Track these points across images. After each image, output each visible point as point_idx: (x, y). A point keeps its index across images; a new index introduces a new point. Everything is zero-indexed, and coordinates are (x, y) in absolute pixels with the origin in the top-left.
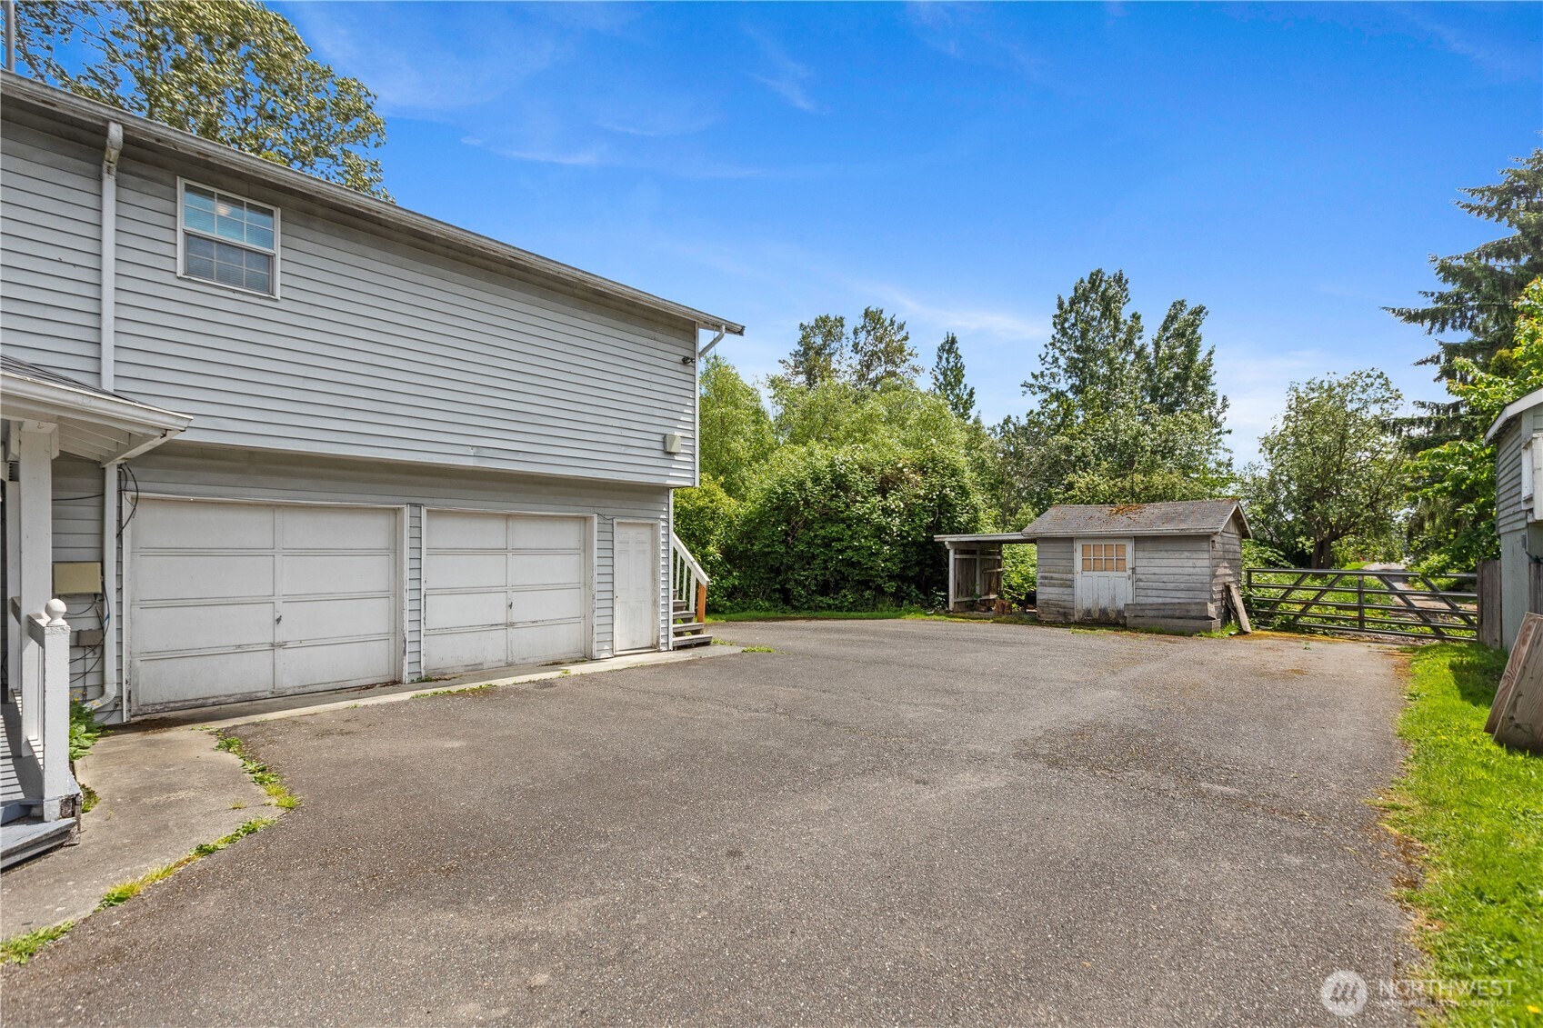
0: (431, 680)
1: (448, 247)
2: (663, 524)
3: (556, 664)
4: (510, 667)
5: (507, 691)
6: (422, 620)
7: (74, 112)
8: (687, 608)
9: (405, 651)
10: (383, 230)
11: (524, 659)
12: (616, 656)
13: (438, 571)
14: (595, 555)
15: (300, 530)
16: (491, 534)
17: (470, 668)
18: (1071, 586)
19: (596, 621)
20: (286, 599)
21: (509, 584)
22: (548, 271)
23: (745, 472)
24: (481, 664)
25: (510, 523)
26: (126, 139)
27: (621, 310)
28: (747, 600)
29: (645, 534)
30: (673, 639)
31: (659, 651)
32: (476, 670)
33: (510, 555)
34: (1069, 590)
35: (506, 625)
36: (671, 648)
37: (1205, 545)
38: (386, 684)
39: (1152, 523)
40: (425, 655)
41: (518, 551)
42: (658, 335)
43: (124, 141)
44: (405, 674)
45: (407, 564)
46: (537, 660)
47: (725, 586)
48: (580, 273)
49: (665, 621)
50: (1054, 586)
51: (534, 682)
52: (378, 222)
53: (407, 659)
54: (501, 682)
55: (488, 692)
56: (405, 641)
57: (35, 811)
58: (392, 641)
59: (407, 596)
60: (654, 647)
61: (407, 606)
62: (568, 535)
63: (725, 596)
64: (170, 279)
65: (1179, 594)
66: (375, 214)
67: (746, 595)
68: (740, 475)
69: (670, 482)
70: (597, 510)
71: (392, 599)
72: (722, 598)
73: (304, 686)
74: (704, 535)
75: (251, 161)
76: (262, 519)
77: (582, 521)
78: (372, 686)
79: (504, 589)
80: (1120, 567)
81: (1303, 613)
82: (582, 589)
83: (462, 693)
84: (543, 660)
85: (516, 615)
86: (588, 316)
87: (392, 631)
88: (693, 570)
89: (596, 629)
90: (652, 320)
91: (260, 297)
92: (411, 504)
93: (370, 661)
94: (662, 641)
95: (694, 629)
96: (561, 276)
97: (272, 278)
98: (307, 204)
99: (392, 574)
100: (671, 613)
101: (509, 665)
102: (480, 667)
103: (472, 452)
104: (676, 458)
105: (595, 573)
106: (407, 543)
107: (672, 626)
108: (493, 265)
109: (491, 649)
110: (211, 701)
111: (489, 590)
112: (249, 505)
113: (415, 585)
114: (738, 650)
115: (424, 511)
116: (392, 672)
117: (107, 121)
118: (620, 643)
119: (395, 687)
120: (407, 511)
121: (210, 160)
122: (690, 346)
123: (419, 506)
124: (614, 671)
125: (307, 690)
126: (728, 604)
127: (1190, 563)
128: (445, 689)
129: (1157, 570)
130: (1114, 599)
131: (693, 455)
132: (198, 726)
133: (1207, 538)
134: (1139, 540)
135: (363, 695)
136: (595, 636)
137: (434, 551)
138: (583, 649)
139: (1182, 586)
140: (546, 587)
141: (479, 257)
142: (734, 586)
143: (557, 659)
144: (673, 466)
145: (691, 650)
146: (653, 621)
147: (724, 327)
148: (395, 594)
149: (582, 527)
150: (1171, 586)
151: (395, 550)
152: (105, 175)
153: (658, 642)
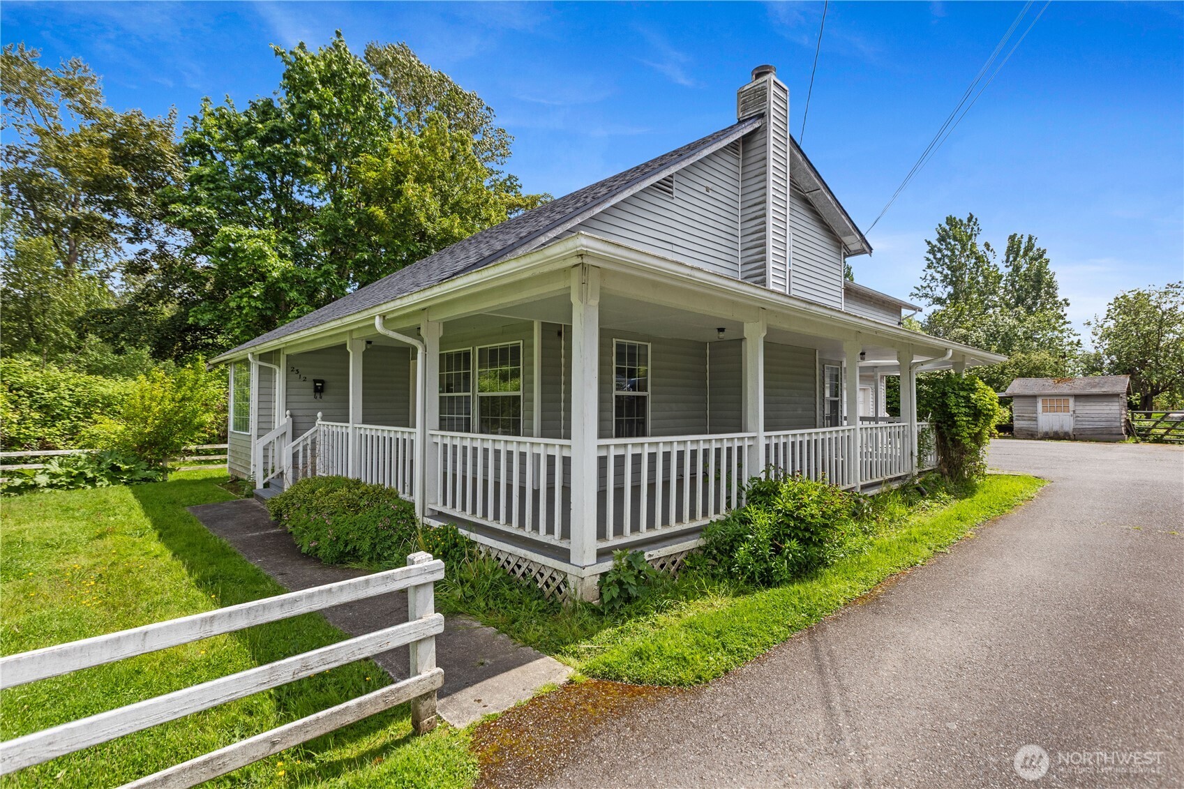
18: (1036, 420)
34: (1034, 422)
37: (1116, 399)
39: (1084, 389)
50: (1025, 420)
65: (1102, 423)
80: (1066, 409)
81: (1167, 433)
127: (1108, 408)
129: (1088, 412)
130: (1062, 427)
133: (1117, 395)
134: (1078, 397)
139: (1103, 419)
150: (1097, 419)
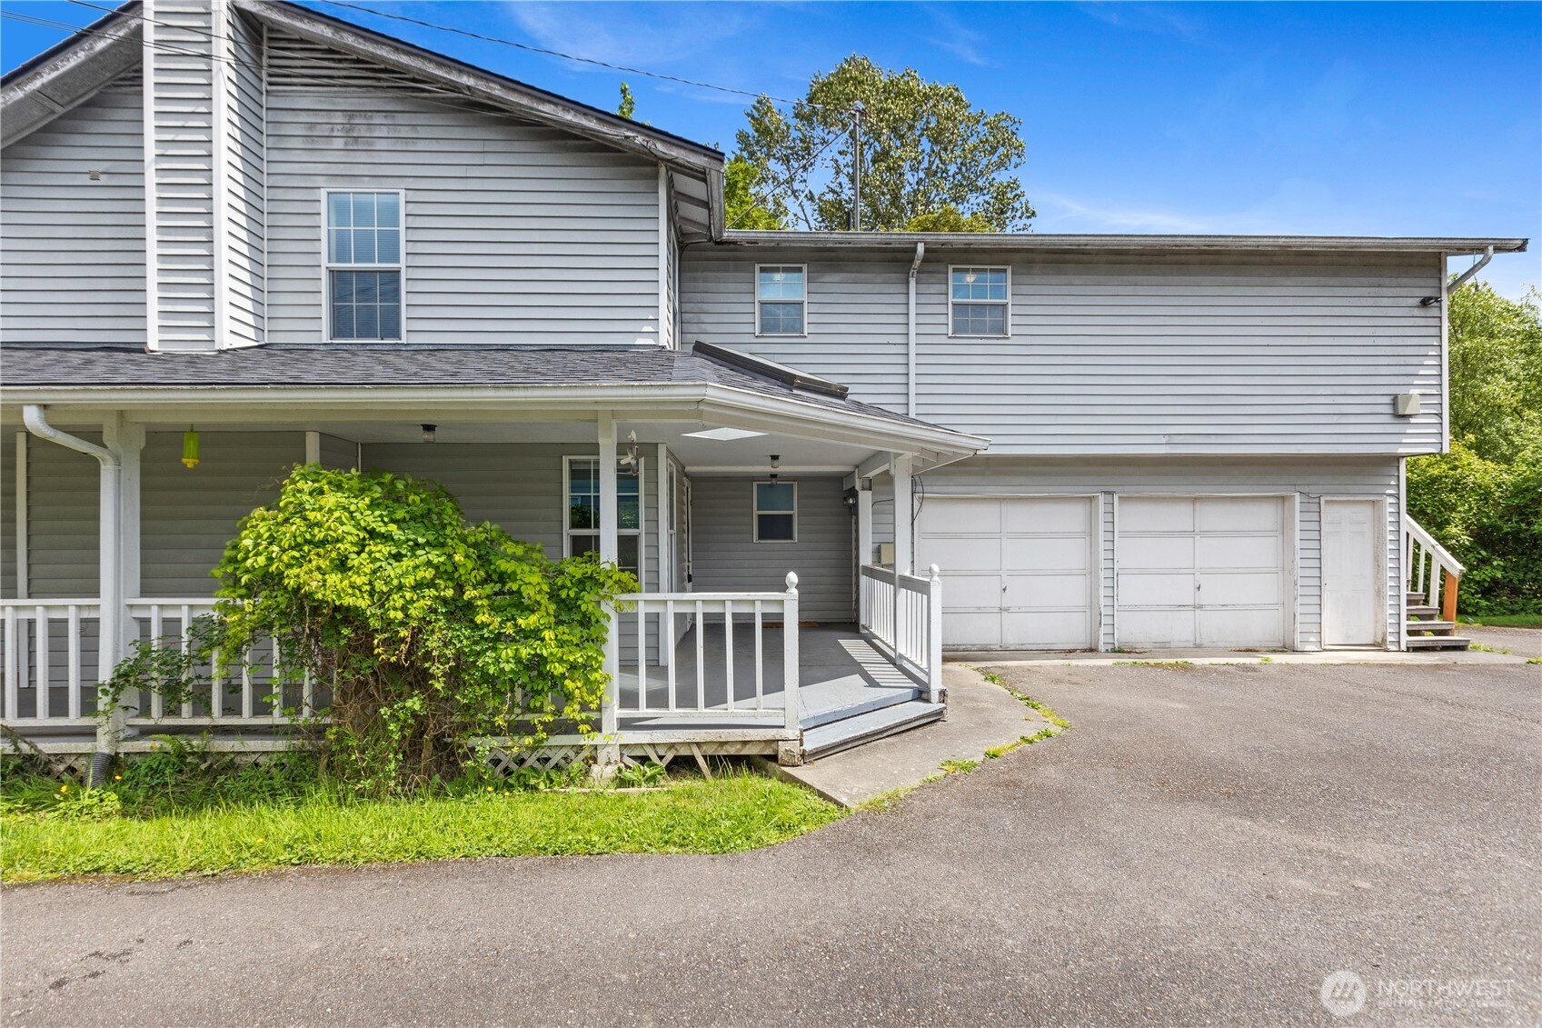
0: (1123, 652)
1: (1141, 255)
2: (1392, 500)
3: (1250, 651)
4: (1198, 649)
5: (1205, 670)
6: (1115, 597)
7: (900, 244)
8: (1426, 602)
9: (1100, 623)
10: (1085, 258)
11: (1214, 642)
12: (1325, 650)
13: (1129, 553)
14: (1298, 535)
15: (1021, 517)
16: (1178, 516)
17: (1158, 645)
19: (1299, 610)
20: (1009, 573)
21: (1197, 566)
22: (1245, 248)
23: (1509, 423)
24: (1169, 642)
25: (1198, 506)
26: (926, 250)
27: (1332, 265)
28: (1520, 600)
29: (1365, 513)
30: (1405, 638)
31: (1386, 651)
32: (1164, 648)
33: (1197, 537)
35: (1195, 607)
36: (1403, 647)
38: (1085, 651)
40: (1117, 629)
41: (1205, 533)
42: (1385, 281)
43: (925, 252)
44: (1101, 643)
45: (1102, 546)
46: (1228, 645)
47: (1477, 578)
48: (1284, 240)
49: (1394, 615)
51: (1232, 665)
52: (1083, 252)
53: (1103, 630)
54: (1198, 662)
55: (1187, 668)
56: (1101, 614)
57: (924, 696)
58: (1088, 613)
59: (1102, 574)
60: (1380, 645)
61: (1103, 583)
62: (1263, 516)
63: (1477, 593)
64: (944, 339)
66: (1084, 247)
67: (1515, 591)
68: (1499, 430)
69: (1402, 450)
70: (1298, 488)
71: (1088, 576)
72: (1473, 595)
73: (1022, 645)
74: (1440, 512)
75: (997, 238)
76: (991, 510)
77: (1280, 502)
78: (1074, 651)
79: (1191, 571)
82: (1281, 574)
83: (1157, 665)
84: (1235, 645)
85: (1204, 598)
86: (1289, 281)
87: (1089, 604)
88: (1435, 555)
89: (1298, 616)
90: (1375, 265)
91: (998, 338)
92: (1105, 492)
93: (1072, 630)
94: (1390, 638)
95: (1438, 628)
96: (1260, 248)
97: (1005, 322)
98: (1030, 256)
99: (1088, 554)
100: (1404, 607)
101: (1198, 646)
102: (1168, 645)
103: (1164, 440)
104: (1412, 420)
105: (1298, 557)
106: (1102, 527)
107: (1405, 623)
108: (1184, 258)
109: (1179, 629)
110: (962, 647)
111: (1176, 572)
112: (985, 499)
113: (1109, 564)
114: (1522, 660)
115: (1116, 497)
116: (1089, 641)
117: (916, 243)
118: (1329, 637)
119: (1094, 654)
120: (1102, 498)
121: (972, 246)
122: (1434, 282)
123: (1112, 493)
124: (1329, 665)
125: (1024, 648)
126: (1484, 603)
128: (1144, 661)
131: (1440, 415)
132: (964, 664)
135: (1068, 657)
136: (1298, 625)
137: (1126, 534)
138: (1282, 639)
140: (1236, 571)
141: (1170, 254)
142: (1494, 580)
143: (1250, 646)
144: (1408, 432)
145: (1436, 653)
146: (1376, 615)
147: (1491, 248)
148: (1091, 572)
149: (1280, 508)
151: (1091, 533)
152: (911, 279)
153: (1384, 640)
